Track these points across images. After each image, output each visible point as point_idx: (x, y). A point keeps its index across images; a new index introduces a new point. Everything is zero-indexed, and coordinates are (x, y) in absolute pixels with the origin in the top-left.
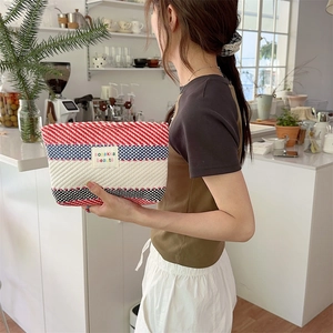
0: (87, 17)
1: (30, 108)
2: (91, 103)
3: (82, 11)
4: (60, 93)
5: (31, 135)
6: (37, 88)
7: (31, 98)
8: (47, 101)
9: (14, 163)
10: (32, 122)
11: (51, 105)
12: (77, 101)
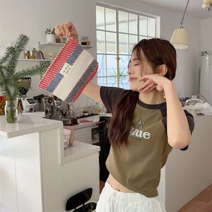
0: (40, 52)
1: (12, 105)
2: (43, 99)
3: (37, 49)
4: (25, 94)
5: (12, 119)
6: (15, 95)
7: (12, 99)
8: (17, 99)
9: (5, 134)
10: (12, 112)
11: (20, 101)
12: (35, 98)
